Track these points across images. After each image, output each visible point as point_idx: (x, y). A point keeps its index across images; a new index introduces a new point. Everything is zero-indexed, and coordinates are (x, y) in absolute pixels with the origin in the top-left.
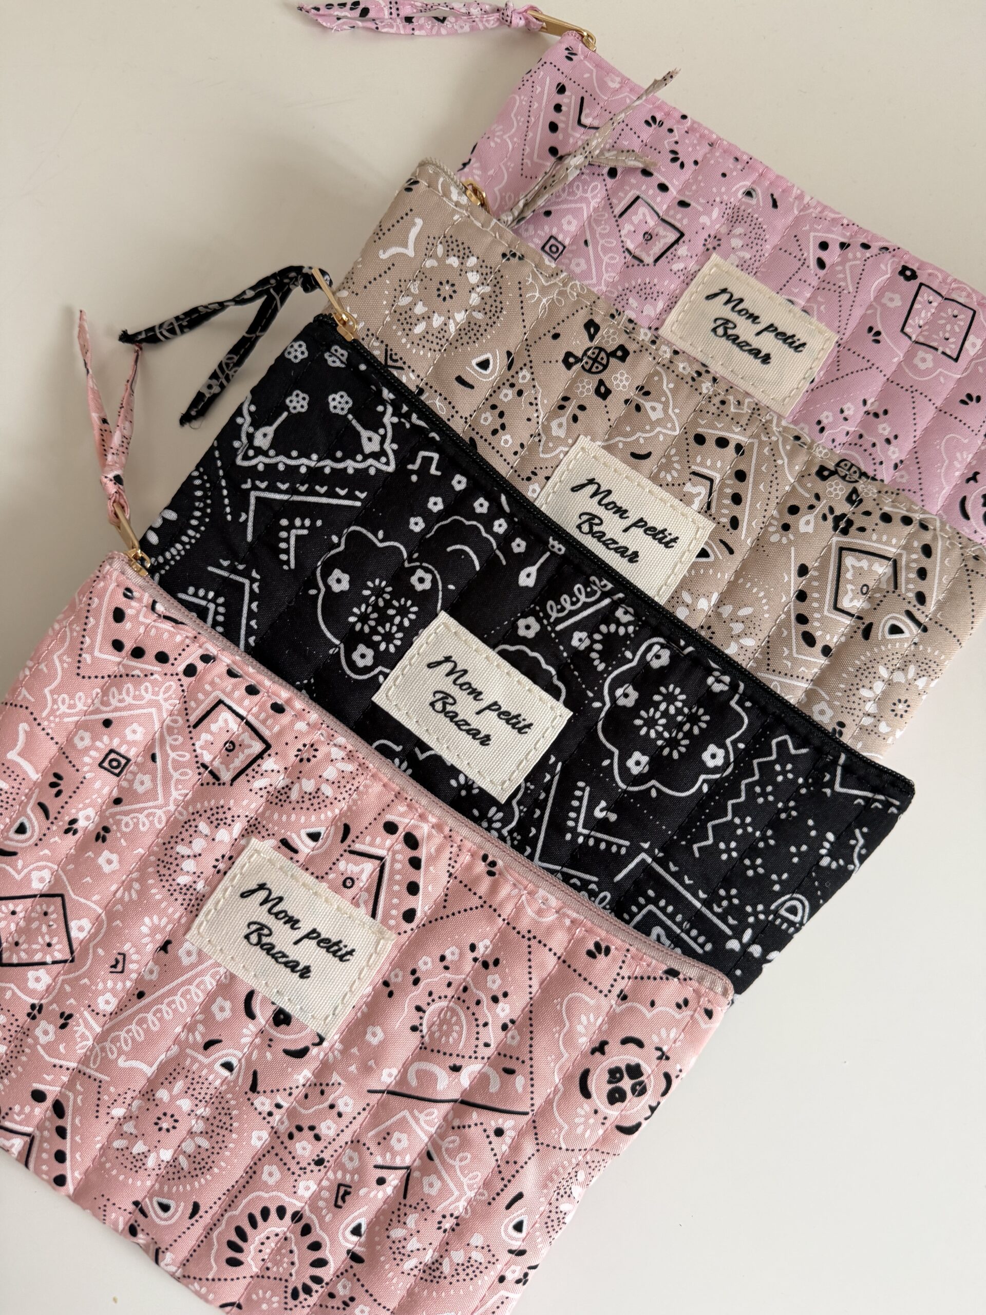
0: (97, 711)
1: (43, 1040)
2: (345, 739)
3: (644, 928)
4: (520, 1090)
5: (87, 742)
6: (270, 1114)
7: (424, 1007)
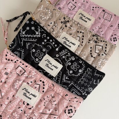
0: (4, 67)
2: (35, 70)
3: (72, 92)
4: (57, 112)
5: (3, 71)
6: (27, 116)
7: (45, 102)
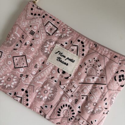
0: (29, 24)
1: (23, 80)
4: (105, 80)
5: (28, 29)
6: (63, 88)
7: (87, 68)
